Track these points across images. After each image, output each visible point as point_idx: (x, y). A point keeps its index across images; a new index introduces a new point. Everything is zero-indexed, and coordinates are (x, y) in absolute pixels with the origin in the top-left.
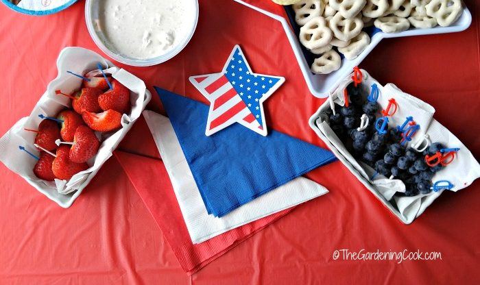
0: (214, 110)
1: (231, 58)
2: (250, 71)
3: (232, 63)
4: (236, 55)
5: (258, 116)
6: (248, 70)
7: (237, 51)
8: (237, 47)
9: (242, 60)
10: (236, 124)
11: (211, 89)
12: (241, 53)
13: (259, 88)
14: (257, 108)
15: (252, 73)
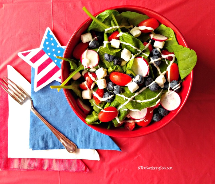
0: (38, 73)
2: (59, 45)
3: (46, 40)
4: (48, 35)
6: (57, 44)
7: (49, 32)
8: (48, 29)
9: (53, 38)
10: (54, 82)
11: (34, 60)
12: (51, 33)
15: (61, 46)
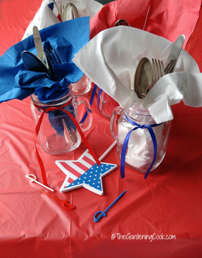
0: (73, 162)
1: (108, 164)
3: (105, 165)
4: (110, 166)
5: (73, 184)
6: (103, 173)
7: (113, 166)
8: (116, 165)
9: (108, 170)
11: (85, 159)
13: (92, 181)
14: (78, 183)
15: (101, 176)
